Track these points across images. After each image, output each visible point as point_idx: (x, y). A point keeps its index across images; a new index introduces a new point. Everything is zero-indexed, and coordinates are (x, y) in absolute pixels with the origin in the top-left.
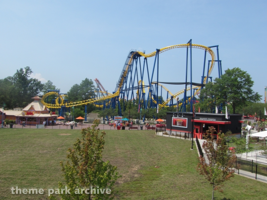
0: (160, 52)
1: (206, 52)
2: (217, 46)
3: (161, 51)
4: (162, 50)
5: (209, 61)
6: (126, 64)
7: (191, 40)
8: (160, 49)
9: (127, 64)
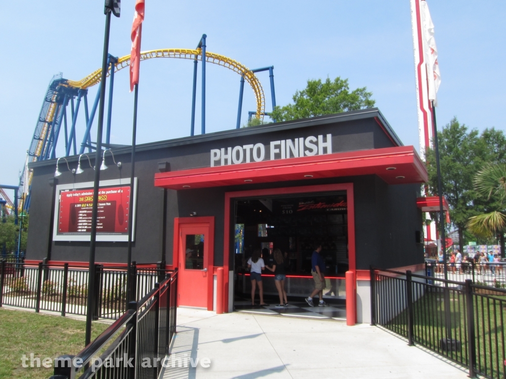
0: (119, 66)
1: (243, 82)
2: (271, 69)
3: (121, 63)
4: (124, 61)
5: (251, 113)
6: (41, 120)
7: (204, 37)
8: (120, 58)
9: (45, 121)
